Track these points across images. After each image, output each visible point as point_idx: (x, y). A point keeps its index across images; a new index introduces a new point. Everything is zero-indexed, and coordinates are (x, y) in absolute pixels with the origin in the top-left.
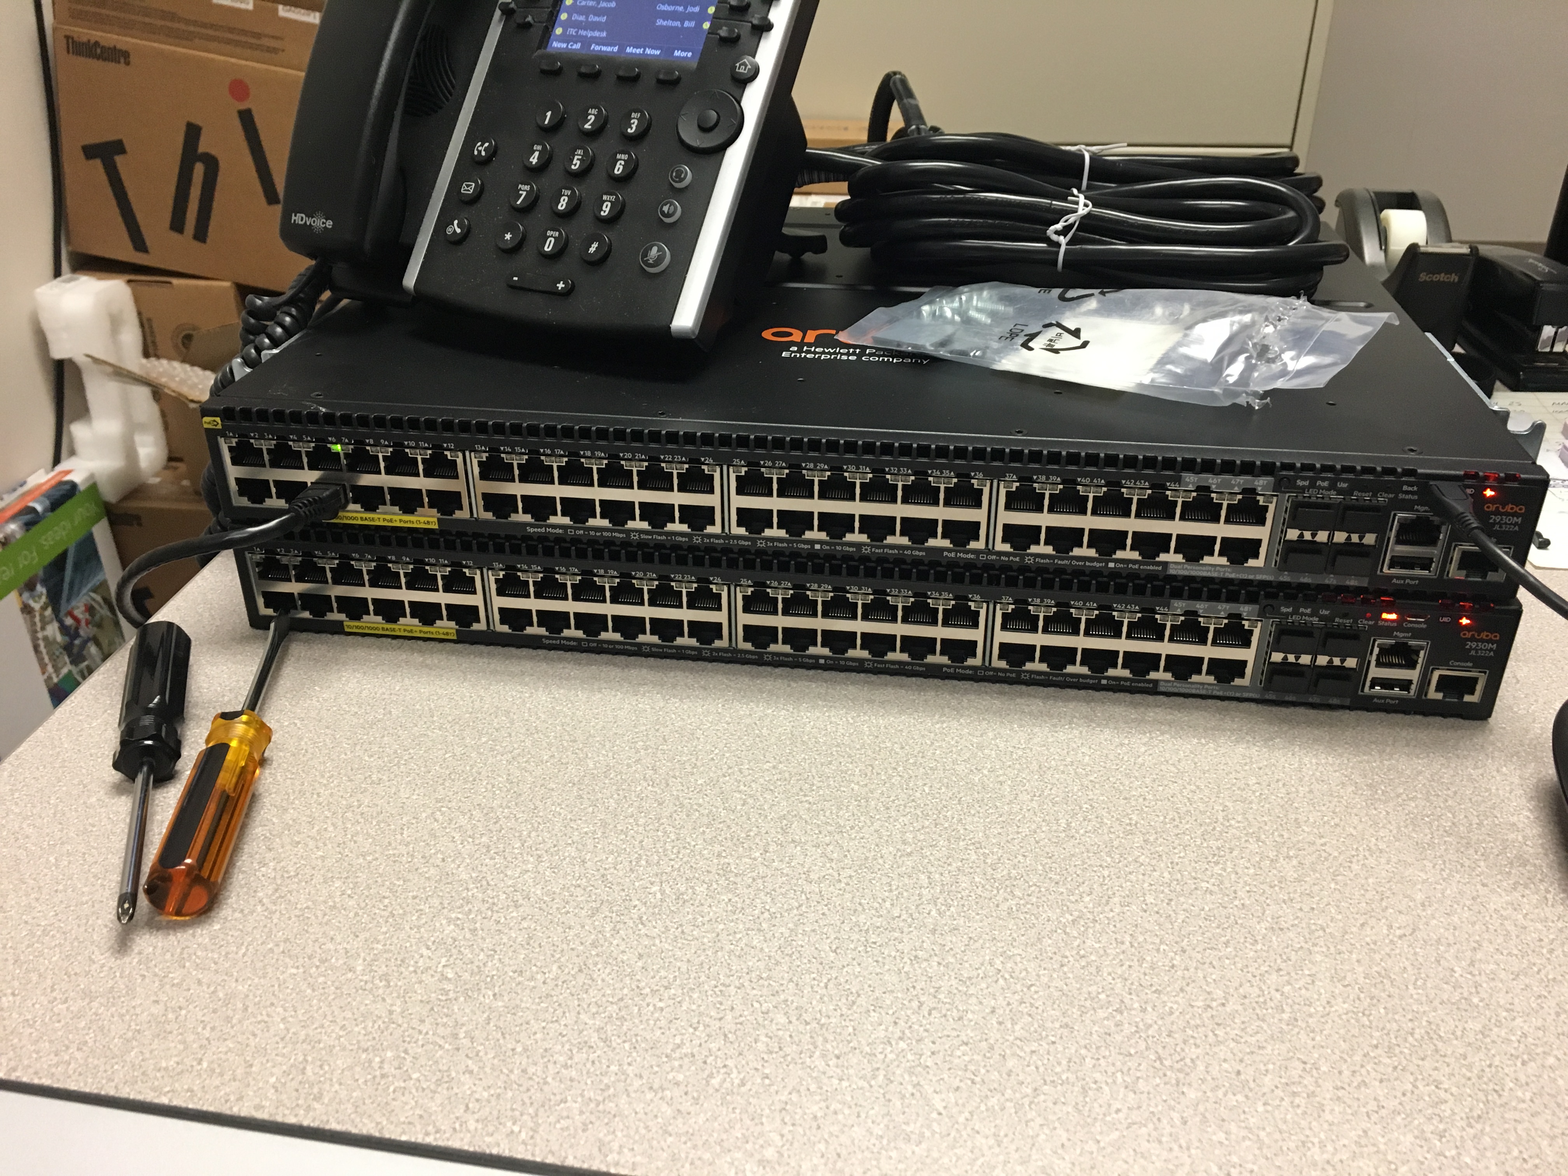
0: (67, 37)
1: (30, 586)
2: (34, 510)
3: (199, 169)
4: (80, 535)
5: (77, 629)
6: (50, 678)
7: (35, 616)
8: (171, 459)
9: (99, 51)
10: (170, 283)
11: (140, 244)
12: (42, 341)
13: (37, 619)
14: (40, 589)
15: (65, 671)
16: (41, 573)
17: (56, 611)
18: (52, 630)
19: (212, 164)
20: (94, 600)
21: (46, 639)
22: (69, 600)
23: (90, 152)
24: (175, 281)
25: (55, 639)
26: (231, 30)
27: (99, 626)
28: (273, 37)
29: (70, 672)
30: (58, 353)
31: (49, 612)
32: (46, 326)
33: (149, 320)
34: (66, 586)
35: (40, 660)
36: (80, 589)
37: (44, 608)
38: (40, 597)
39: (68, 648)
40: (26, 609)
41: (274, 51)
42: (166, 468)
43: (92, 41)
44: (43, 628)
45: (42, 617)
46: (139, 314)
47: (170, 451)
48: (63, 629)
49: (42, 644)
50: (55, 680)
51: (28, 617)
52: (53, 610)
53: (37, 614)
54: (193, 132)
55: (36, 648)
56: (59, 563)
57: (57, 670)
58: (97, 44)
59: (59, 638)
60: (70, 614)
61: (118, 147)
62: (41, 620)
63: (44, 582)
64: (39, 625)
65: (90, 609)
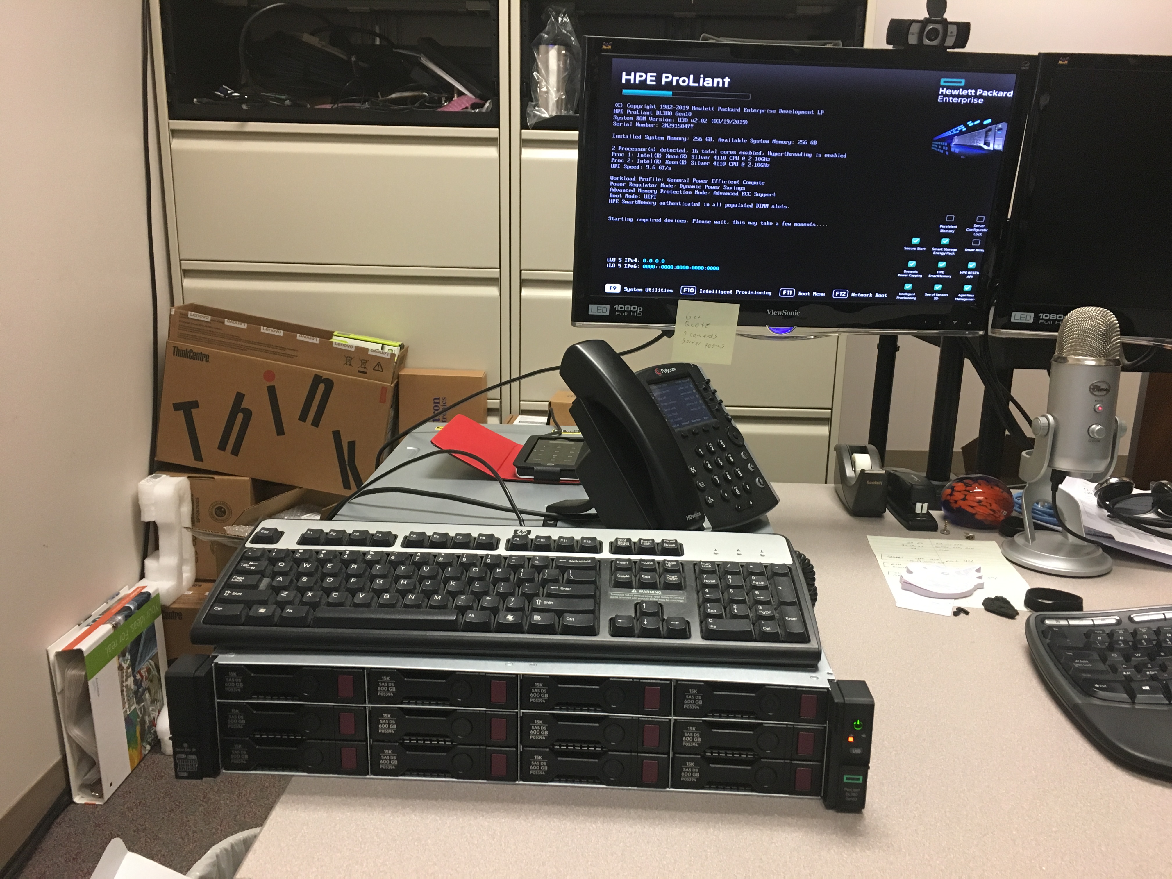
0: (174, 347)
1: (123, 655)
2: (129, 608)
3: (240, 416)
4: (148, 625)
5: (141, 681)
6: (126, 711)
7: (123, 673)
8: (197, 580)
9: (192, 354)
10: (214, 478)
11: (198, 457)
12: (137, 510)
13: (124, 674)
14: (128, 656)
15: (133, 708)
16: (129, 646)
17: (133, 670)
18: (130, 681)
19: (248, 414)
20: (150, 664)
21: (127, 686)
22: (140, 664)
23: (177, 407)
24: (216, 477)
25: (131, 687)
26: (269, 346)
27: (151, 681)
28: (292, 350)
29: (135, 708)
30: (147, 517)
31: (130, 670)
32: (143, 502)
33: (197, 499)
34: (139, 655)
35: (123, 699)
36: (145, 658)
37: (128, 668)
38: (127, 660)
39: (136, 693)
40: (120, 668)
41: (292, 356)
42: (194, 585)
43: (188, 350)
44: (126, 680)
45: (127, 672)
46: (192, 495)
47: (197, 576)
48: (136, 681)
49: (125, 689)
50: (128, 713)
51: (120, 672)
52: (132, 669)
53: (125, 671)
54: (240, 397)
55: (122, 691)
56: (137, 642)
57: (130, 708)
58: (191, 351)
59: (133, 687)
60: (139, 672)
61: (195, 404)
62: (126, 675)
63: (130, 653)
64: (125, 677)
65: (148, 670)
